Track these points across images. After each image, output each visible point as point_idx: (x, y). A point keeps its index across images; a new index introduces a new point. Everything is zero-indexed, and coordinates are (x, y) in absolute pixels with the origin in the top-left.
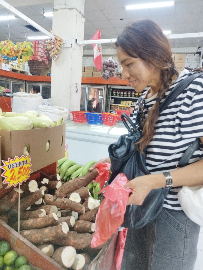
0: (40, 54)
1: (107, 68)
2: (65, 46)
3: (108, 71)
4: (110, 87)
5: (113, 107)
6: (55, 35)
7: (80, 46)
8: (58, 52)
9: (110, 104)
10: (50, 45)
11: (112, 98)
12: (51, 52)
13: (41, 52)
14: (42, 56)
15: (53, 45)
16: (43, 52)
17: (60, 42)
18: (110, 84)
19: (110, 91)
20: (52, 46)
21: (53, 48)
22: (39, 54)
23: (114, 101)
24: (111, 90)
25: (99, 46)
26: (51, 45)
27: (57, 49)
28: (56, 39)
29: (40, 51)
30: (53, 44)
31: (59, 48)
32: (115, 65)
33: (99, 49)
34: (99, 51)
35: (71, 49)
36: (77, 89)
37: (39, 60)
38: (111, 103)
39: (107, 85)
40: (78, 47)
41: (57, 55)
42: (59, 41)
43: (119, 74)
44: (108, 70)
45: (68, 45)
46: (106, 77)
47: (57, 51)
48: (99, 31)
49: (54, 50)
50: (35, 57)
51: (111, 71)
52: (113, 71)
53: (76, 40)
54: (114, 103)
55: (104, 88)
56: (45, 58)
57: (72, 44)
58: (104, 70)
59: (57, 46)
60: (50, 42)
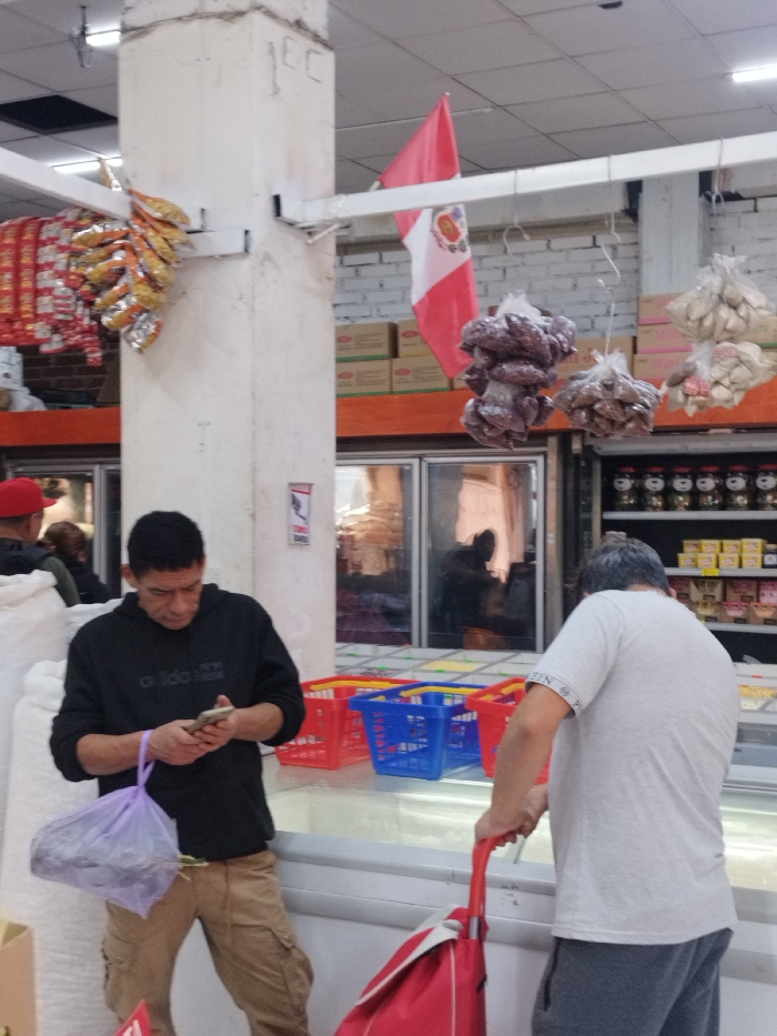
0: (49, 310)
1: (495, 372)
2: (204, 246)
3: (502, 388)
6: (130, 192)
8: (154, 296)
10: (102, 252)
12: (107, 294)
13: (57, 292)
14: (61, 317)
15: (122, 253)
16: (69, 292)
17: (167, 231)
20: (118, 257)
21: (122, 272)
22: (46, 305)
26: (110, 255)
27: (150, 279)
28: (137, 214)
29: (49, 291)
30: (122, 247)
31: (158, 270)
32: (553, 346)
33: (445, 228)
34: (446, 242)
35: (245, 265)
36: (301, 523)
37: (45, 348)
41: (147, 311)
42: (158, 226)
43: (581, 408)
44: (500, 379)
45: (223, 240)
46: (492, 427)
47: (145, 291)
49: (126, 286)
50: (17, 325)
51: (528, 387)
52: (544, 384)
53: (278, 199)
56: (83, 332)
57: (247, 232)
58: (478, 386)
59: (148, 259)
60: (105, 235)
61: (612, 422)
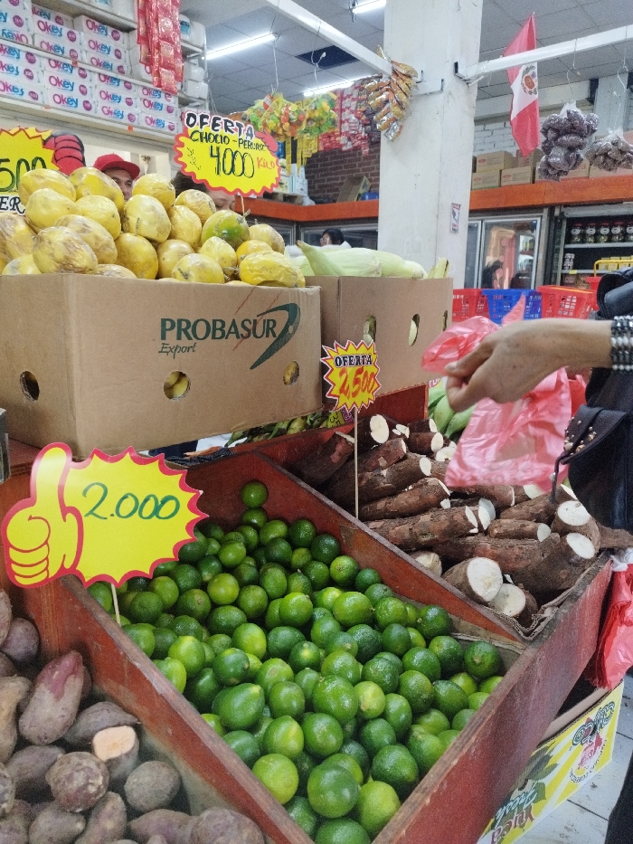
0: (347, 129)
1: (559, 140)
2: (423, 89)
3: (560, 149)
4: (562, 214)
5: (571, 282)
6: (392, 62)
7: (467, 82)
8: (401, 112)
9: (560, 271)
10: (378, 93)
11: (567, 251)
12: (379, 115)
13: (351, 121)
14: (353, 132)
15: (387, 93)
16: (357, 120)
17: (408, 79)
18: (560, 205)
19: (560, 227)
20: (384, 96)
21: (387, 101)
22: (345, 127)
23: (574, 260)
24: (565, 223)
25: (530, 73)
26: (381, 94)
27: (400, 104)
28: (395, 73)
29: (348, 120)
30: (387, 90)
31: (404, 98)
32: (588, 126)
33: (528, 83)
34: (528, 89)
35: (441, 96)
37: (344, 148)
38: (563, 268)
39: (552, 208)
40: (462, 87)
41: (396, 120)
42: (404, 77)
43: (600, 155)
44: (560, 145)
45: (431, 85)
46: (554, 169)
47: (397, 109)
48: (531, 24)
49: (389, 108)
50: (332, 139)
51: (571, 149)
52: (580, 146)
53: (456, 65)
54: (575, 267)
55: (539, 219)
56: (362, 139)
57: (443, 80)
58: (547, 150)
59: (400, 95)
60: (379, 85)
61: (615, 161)
